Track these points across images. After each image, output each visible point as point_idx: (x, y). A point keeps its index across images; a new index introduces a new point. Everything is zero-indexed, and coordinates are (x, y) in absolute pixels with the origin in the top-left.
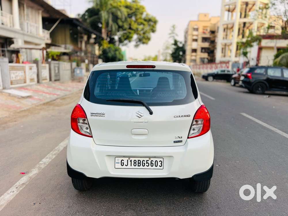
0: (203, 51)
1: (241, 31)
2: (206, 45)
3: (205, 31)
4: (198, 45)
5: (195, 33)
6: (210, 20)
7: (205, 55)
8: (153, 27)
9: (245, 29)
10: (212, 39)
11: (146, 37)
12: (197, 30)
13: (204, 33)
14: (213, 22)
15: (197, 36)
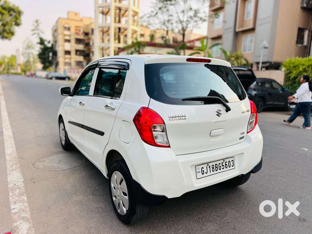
0: (78, 53)
1: (117, 36)
2: (81, 47)
3: (78, 32)
4: (71, 47)
5: (67, 32)
6: (81, 20)
7: (81, 58)
8: (17, 18)
9: (120, 34)
10: (87, 41)
11: (8, 31)
12: (69, 29)
13: (77, 33)
14: (86, 22)
15: (70, 36)
